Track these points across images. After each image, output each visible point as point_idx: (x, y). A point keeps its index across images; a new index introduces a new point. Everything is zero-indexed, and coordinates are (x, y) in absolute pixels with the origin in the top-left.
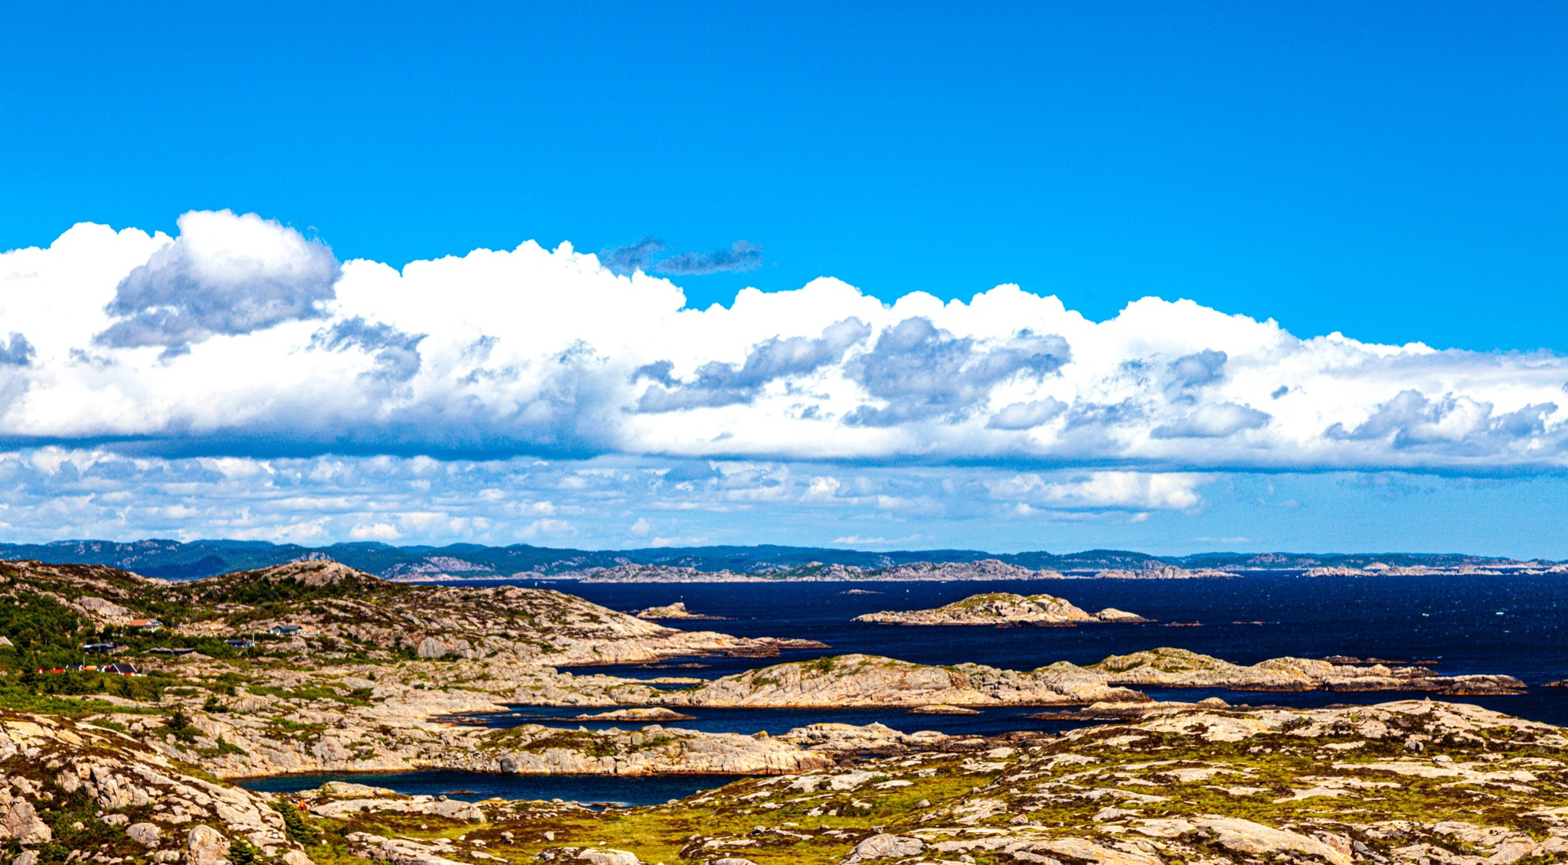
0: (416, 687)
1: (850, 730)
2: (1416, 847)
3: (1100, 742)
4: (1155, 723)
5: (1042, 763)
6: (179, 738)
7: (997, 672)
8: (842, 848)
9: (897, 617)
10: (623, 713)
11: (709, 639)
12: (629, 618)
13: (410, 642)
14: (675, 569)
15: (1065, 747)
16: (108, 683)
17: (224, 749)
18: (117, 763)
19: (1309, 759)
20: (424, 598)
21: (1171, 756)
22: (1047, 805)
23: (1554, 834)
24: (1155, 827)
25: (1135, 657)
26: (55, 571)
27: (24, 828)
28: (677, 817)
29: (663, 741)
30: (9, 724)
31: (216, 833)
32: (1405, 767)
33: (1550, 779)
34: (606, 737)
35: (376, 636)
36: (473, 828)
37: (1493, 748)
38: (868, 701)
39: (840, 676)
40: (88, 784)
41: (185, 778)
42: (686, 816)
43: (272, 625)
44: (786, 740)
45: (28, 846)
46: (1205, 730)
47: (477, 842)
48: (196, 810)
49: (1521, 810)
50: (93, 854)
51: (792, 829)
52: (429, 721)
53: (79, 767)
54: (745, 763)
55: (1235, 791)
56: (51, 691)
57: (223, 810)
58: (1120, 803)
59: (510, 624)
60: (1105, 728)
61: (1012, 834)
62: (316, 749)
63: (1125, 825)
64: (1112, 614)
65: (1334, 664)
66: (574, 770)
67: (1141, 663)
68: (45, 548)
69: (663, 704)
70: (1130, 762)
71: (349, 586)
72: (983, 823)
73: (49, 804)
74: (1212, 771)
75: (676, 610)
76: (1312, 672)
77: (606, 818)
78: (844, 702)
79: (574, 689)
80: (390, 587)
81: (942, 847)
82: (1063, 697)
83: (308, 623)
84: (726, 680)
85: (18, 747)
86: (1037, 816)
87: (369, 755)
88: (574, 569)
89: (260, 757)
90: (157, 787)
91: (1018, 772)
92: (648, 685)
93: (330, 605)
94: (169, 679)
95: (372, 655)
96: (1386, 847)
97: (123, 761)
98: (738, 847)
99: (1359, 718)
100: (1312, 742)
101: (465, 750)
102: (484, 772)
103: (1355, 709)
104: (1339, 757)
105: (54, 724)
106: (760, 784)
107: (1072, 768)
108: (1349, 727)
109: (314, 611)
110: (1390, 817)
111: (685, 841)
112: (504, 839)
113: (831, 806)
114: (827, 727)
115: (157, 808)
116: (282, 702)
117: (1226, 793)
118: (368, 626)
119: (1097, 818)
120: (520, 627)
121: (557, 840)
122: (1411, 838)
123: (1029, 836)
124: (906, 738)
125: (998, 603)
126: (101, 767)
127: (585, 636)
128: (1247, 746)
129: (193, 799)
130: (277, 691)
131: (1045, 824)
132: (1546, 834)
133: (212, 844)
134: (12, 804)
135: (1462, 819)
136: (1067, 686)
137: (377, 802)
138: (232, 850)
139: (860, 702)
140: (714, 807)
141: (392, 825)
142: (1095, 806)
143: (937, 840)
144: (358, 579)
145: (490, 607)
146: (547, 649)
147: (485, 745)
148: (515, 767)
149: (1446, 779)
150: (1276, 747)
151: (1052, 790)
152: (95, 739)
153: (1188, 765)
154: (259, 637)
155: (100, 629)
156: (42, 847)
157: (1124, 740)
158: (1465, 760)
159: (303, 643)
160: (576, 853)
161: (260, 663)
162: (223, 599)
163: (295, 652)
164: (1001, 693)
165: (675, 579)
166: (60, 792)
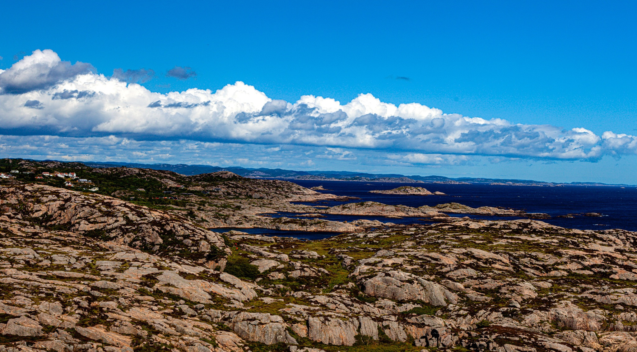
0: (252, 206)
1: (369, 221)
2: (526, 259)
3: (440, 227)
4: (455, 223)
5: (425, 232)
6: (191, 217)
7: (408, 207)
8: (372, 253)
9: (380, 192)
10: (308, 215)
11: (330, 196)
12: (308, 189)
13: (250, 194)
14: (320, 177)
15: (431, 228)
16: (171, 201)
17: (203, 220)
18: (180, 223)
19: (497, 234)
20: (254, 182)
21: (459, 232)
22: (426, 244)
23: (564, 257)
24: (456, 250)
25: (445, 205)
26: (157, 171)
27: (155, 240)
28: (326, 243)
29: (319, 223)
30: (151, 212)
31: (207, 243)
32: (523, 237)
33: (562, 242)
34: (304, 221)
35: (241, 192)
36: (272, 244)
37: (547, 233)
38: (373, 214)
39: (366, 207)
40: (173, 229)
41: (198, 228)
42: (329, 243)
43: (214, 188)
44: (352, 224)
45: (157, 245)
46: (469, 225)
47: (274, 248)
48: (201, 237)
49: (555, 250)
50: (174, 247)
51: (358, 247)
52: (256, 215)
53: (170, 224)
54: (341, 230)
55: (477, 242)
56: (156, 204)
57: (208, 237)
58: (446, 244)
59: (277, 190)
60: (442, 223)
61: (418, 251)
62: (227, 221)
63: (448, 250)
64: (438, 193)
65: (499, 209)
66: (295, 230)
67: (447, 207)
68: (152, 165)
69: (318, 213)
70: (449, 233)
71: (234, 178)
72: (409, 248)
73: (162, 233)
74: (471, 236)
75: (320, 188)
76: (493, 210)
77: (307, 243)
78: (367, 214)
79: (294, 208)
80: (245, 179)
81: (399, 254)
82: (426, 215)
83: (224, 188)
84: (335, 207)
85: (154, 218)
86: (424, 247)
87: (241, 223)
88: (293, 176)
89: (212, 223)
90: (191, 230)
91: (418, 234)
92: (314, 208)
93: (229, 183)
94: (187, 201)
95: (240, 197)
96: (518, 258)
97: (182, 223)
98: (344, 252)
99: (510, 224)
100: (498, 230)
101: (267, 223)
102: (271, 229)
103: (509, 221)
104: (505, 234)
105: (163, 212)
106: (348, 235)
107: (433, 234)
108: (508, 226)
109: (225, 185)
110: (519, 251)
111: (329, 249)
112: (281, 248)
113: (368, 242)
114: (363, 220)
115: (191, 235)
116: (217, 209)
117: (475, 242)
118: (239, 189)
119: (440, 248)
120: (279, 191)
121: (295, 248)
122: (525, 256)
123: (422, 252)
124: (384, 224)
125: (407, 189)
126: (176, 224)
127: (297, 194)
128: (480, 230)
129: (200, 233)
130: (216, 205)
131: (426, 249)
132: (562, 257)
133: (206, 246)
134: (153, 233)
135: (539, 252)
136: (427, 212)
137: (246, 236)
138: (211, 247)
139: (371, 214)
140: (336, 241)
141: (251, 242)
142: (440, 244)
143: (398, 252)
144: (236, 176)
145: (271, 185)
146: (287, 197)
147: (272, 222)
148: (280, 228)
149: (534, 241)
150: (488, 230)
151: (428, 240)
152: (173, 217)
153: (464, 234)
154: (211, 191)
155: (168, 187)
156: (160, 244)
157: (447, 227)
158: (539, 236)
159: (222, 193)
160: (301, 252)
161: (211, 198)
162: (200, 181)
163: (220, 195)
164: (409, 213)
165: (320, 179)
166: (165, 230)
